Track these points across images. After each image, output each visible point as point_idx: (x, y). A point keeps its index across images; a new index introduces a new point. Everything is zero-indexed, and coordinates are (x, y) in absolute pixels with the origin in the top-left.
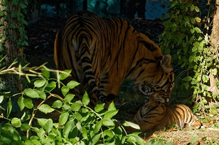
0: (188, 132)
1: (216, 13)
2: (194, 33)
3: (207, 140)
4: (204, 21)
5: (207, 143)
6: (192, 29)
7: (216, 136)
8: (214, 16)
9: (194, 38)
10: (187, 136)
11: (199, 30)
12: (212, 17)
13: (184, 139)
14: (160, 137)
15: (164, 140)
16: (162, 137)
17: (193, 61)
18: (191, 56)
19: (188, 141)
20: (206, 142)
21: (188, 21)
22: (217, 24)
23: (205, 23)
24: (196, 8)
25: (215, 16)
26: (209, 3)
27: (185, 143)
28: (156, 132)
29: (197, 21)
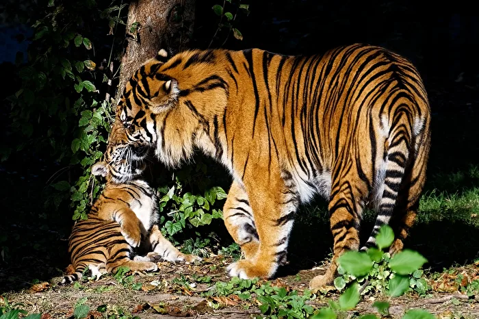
0: (69, 293)
1: (125, 52)
2: (81, 92)
3: (108, 311)
4: (102, 67)
5: (109, 316)
6: (78, 83)
7: (126, 302)
8: (121, 58)
9: (82, 103)
10: (67, 302)
11: (91, 87)
12: (118, 61)
13: (62, 309)
14: (13, 304)
15: (22, 311)
16: (17, 304)
17: (80, 149)
18: (77, 140)
19: (70, 313)
20: (106, 314)
21: (69, 68)
22: (129, 73)
23: (104, 71)
24: (85, 41)
25: (124, 58)
26: (111, 32)
27: (63, 317)
28: (5, 294)
29: (89, 68)
